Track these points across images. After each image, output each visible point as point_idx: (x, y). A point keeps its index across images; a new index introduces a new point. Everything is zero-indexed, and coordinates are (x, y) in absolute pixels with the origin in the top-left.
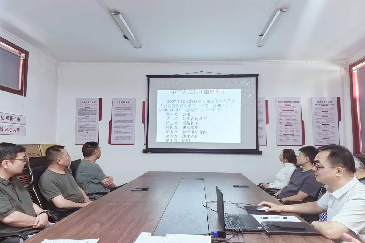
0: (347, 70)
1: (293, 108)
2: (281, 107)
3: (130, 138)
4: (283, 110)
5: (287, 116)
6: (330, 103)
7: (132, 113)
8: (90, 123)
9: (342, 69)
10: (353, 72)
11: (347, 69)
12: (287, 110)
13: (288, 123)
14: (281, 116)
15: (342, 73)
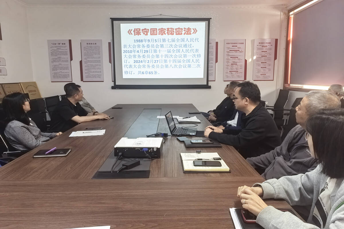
0: (286, 15)
1: (239, 49)
2: (228, 48)
3: (99, 76)
4: (230, 51)
5: (233, 56)
6: (269, 44)
7: (99, 54)
8: (63, 63)
9: (282, 13)
10: (290, 16)
11: (286, 13)
12: (234, 51)
13: (234, 62)
14: (228, 56)
15: (281, 17)
